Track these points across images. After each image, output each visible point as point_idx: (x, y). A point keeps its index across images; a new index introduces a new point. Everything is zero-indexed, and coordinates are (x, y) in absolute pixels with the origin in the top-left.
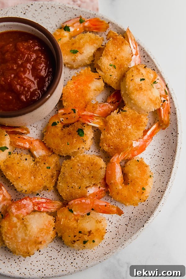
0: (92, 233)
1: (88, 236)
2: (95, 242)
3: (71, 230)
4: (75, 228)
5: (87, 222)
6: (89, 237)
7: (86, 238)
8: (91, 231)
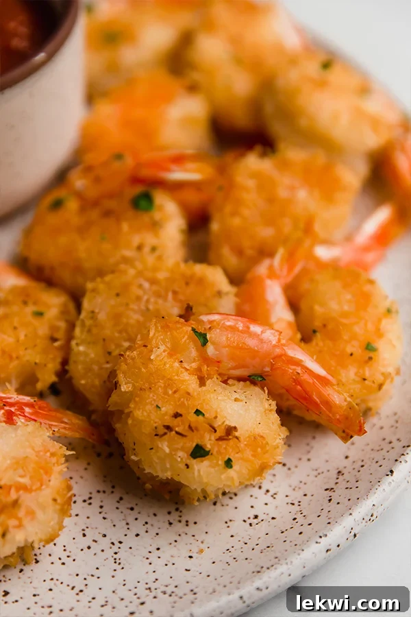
0: (237, 438)
1: (220, 439)
2: (231, 467)
3: (175, 392)
4: (189, 394)
5: (236, 400)
6: (220, 443)
7: (209, 442)
8: (235, 428)
